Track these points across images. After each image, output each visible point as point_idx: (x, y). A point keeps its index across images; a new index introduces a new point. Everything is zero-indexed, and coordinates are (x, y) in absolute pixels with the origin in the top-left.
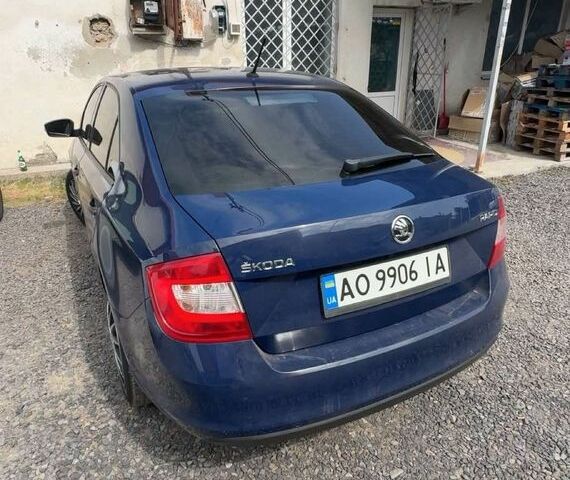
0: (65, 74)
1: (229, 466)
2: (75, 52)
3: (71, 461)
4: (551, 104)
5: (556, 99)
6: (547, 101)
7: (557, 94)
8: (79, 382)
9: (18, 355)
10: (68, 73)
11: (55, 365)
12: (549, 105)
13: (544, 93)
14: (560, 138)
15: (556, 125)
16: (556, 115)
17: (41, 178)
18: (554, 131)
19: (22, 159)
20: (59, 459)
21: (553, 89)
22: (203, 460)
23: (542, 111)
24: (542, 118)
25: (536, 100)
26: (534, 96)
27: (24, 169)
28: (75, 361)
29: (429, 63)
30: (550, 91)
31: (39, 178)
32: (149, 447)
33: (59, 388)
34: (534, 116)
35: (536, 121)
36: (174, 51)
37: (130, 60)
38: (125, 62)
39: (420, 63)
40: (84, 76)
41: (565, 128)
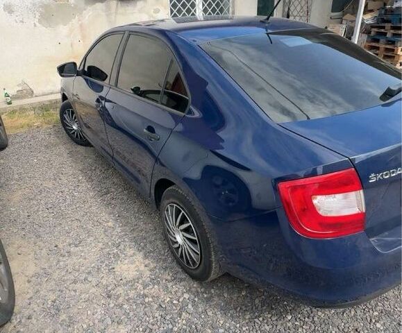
0: (35, 25)
1: (289, 317)
2: (41, 7)
3: (172, 329)
4: (389, 35)
5: (392, 31)
6: (386, 33)
7: (393, 28)
8: (142, 268)
9: (82, 251)
10: (37, 24)
11: (117, 256)
12: (387, 36)
13: (384, 28)
14: (395, 59)
15: (393, 50)
16: (393, 43)
17: (24, 109)
18: (391, 55)
19: (7, 95)
20: (162, 329)
21: (390, 25)
22: (270, 316)
23: (382, 40)
24: (382, 45)
25: (377, 32)
26: (376, 30)
27: (10, 103)
28: (130, 252)
29: (299, 8)
30: (388, 25)
31: (22, 109)
32: (224, 311)
33: (129, 274)
34: (376, 45)
35: (378, 48)
36: (117, 4)
37: (84, 12)
38: (81, 14)
39: (292, 9)
40: (50, 26)
41: (399, 52)
